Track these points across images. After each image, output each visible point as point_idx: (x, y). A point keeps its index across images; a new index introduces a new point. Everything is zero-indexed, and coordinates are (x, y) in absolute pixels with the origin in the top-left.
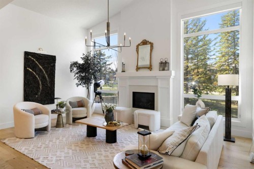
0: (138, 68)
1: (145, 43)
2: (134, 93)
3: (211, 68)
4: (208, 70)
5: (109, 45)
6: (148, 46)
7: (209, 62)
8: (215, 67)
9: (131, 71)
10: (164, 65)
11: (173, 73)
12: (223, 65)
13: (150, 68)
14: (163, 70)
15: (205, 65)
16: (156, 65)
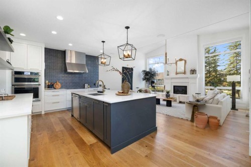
0: (177, 73)
1: (181, 60)
2: (174, 86)
3: (222, 73)
4: (219, 74)
5: (166, 63)
6: (183, 62)
7: (219, 69)
8: (224, 72)
9: (173, 75)
10: (193, 72)
11: (199, 75)
12: (231, 70)
13: (185, 73)
14: (193, 74)
15: (216, 71)
16: (188, 71)
